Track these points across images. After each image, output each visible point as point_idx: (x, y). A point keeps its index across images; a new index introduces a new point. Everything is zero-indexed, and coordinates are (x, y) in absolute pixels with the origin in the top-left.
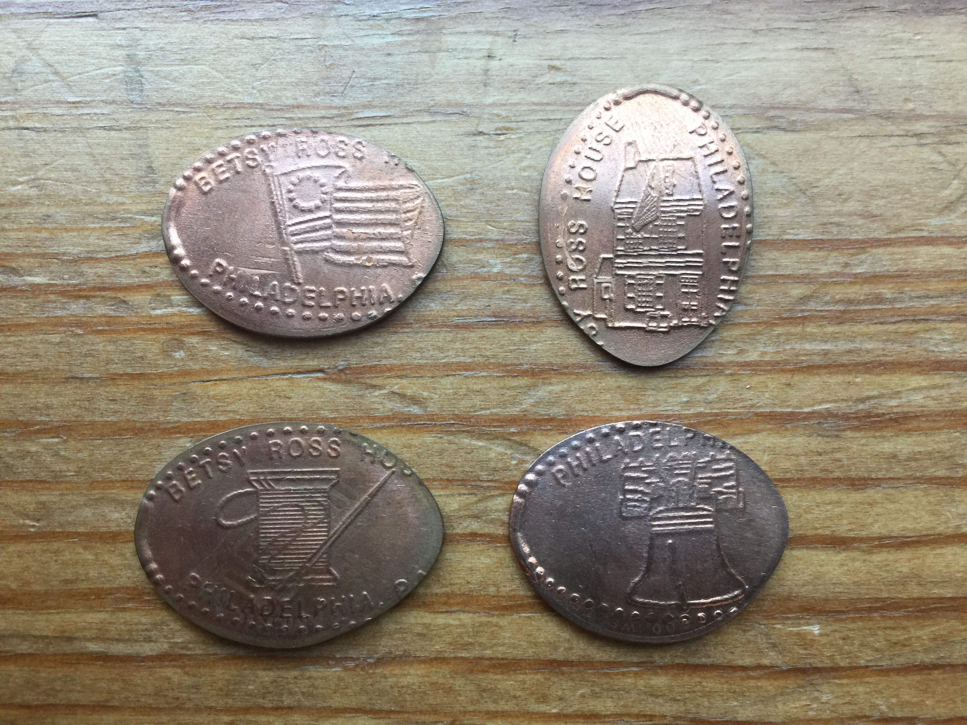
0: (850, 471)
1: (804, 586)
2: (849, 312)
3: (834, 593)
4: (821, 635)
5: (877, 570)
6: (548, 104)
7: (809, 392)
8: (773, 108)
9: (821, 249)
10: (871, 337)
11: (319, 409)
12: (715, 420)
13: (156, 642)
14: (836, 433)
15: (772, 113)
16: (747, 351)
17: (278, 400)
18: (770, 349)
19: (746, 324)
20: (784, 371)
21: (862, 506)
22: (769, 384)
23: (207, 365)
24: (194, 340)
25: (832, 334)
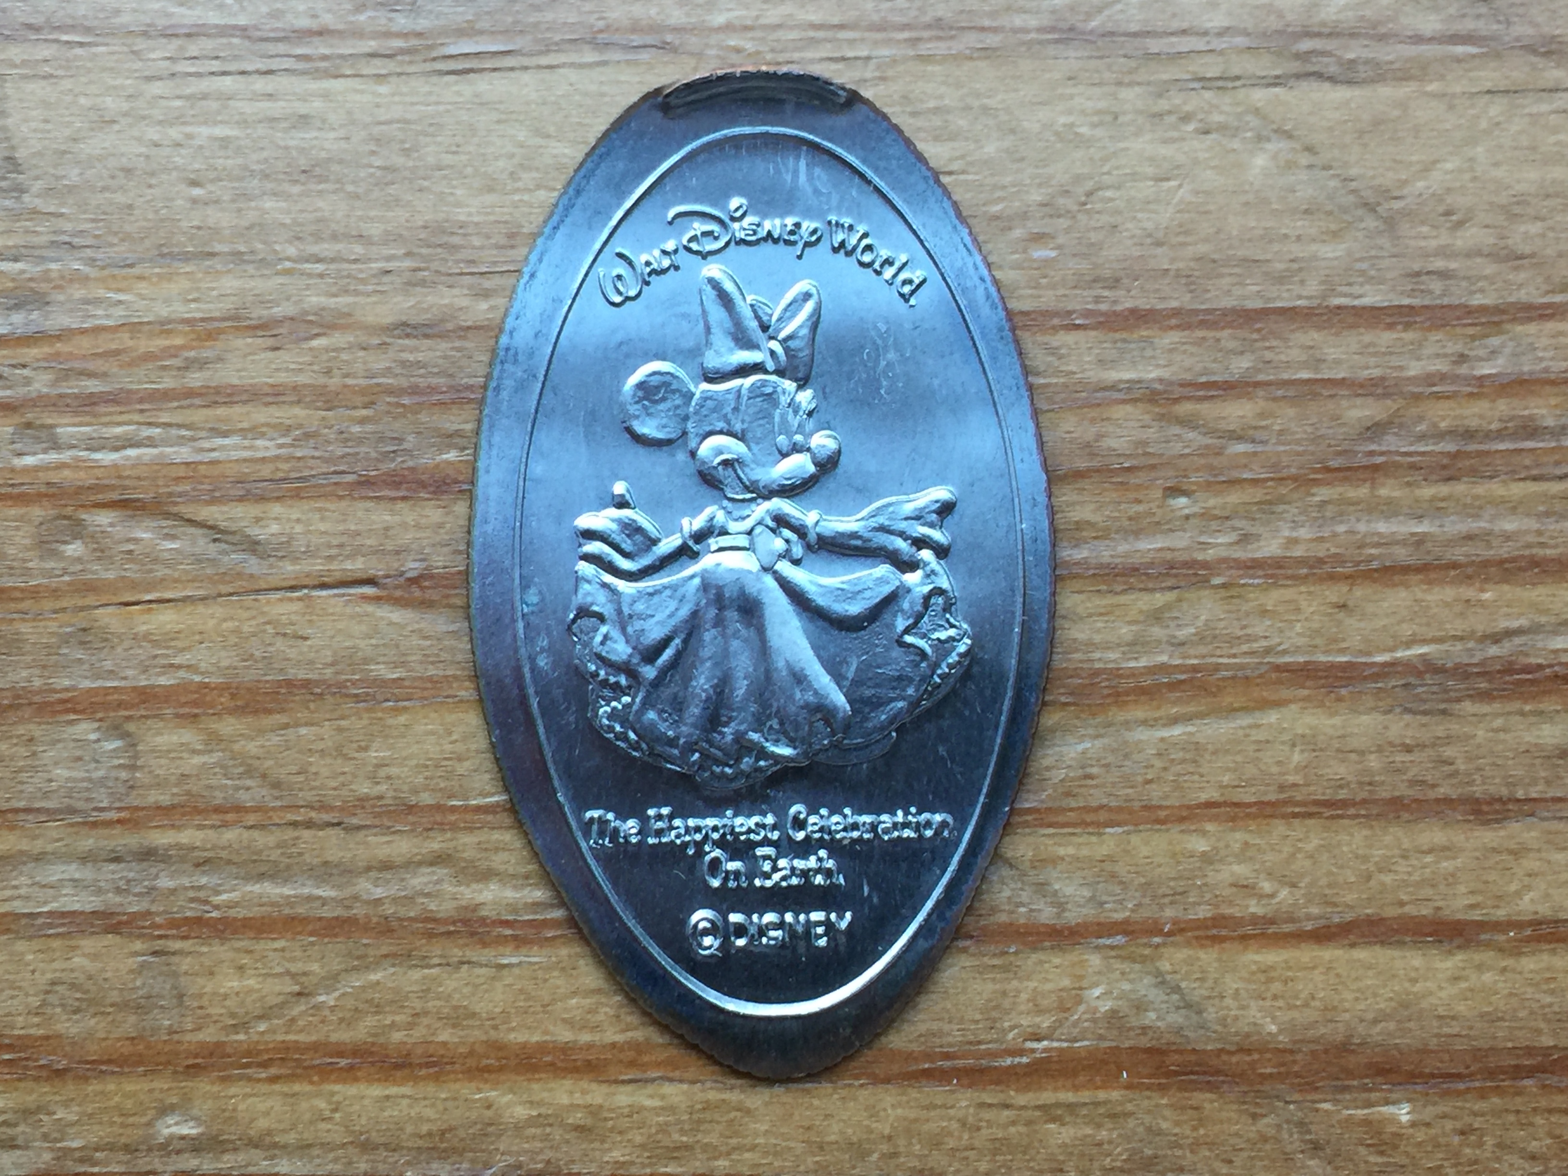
0: (1471, 783)
1: (1375, 1021)
2: (1468, 455)
3: (1438, 1036)
4: (1413, 1124)
5: (1530, 990)
6: (842, 27)
7: (1385, 621)
8: (1308, 34)
9: (1408, 326)
10: (1514, 508)
11: (366, 661)
12: (1192, 679)
13: (27, 1148)
14: (1442, 706)
15: (1306, 45)
16: (1258, 537)
17: (280, 644)
18: (1304, 533)
19: (1255, 482)
20: (1332, 577)
21: (1498, 858)
22: (1304, 604)
23: (132, 571)
24: (103, 519)
25: (1433, 499)
